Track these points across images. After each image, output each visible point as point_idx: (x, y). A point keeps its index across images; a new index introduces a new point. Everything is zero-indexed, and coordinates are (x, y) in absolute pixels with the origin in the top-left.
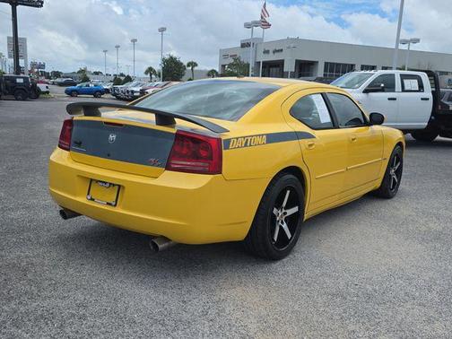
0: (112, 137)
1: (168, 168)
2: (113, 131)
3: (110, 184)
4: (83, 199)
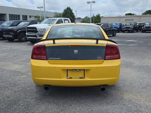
0: (76, 51)
1: (105, 59)
2: (76, 49)
3: (79, 70)
4: (65, 79)
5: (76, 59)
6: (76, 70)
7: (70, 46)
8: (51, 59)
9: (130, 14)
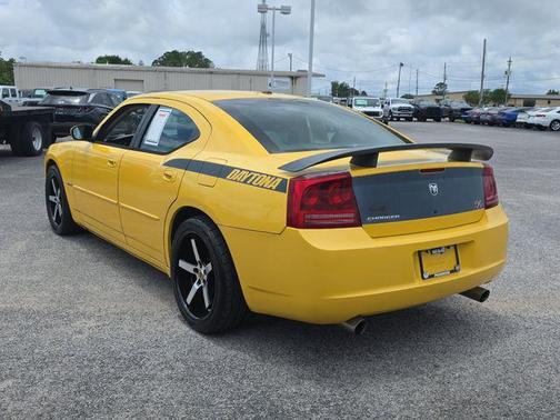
0: (434, 188)
2: (433, 180)
3: (445, 247)
4: (418, 284)
5: (436, 214)
6: (440, 248)
7: (422, 171)
8: (373, 222)
9: (115, 60)
